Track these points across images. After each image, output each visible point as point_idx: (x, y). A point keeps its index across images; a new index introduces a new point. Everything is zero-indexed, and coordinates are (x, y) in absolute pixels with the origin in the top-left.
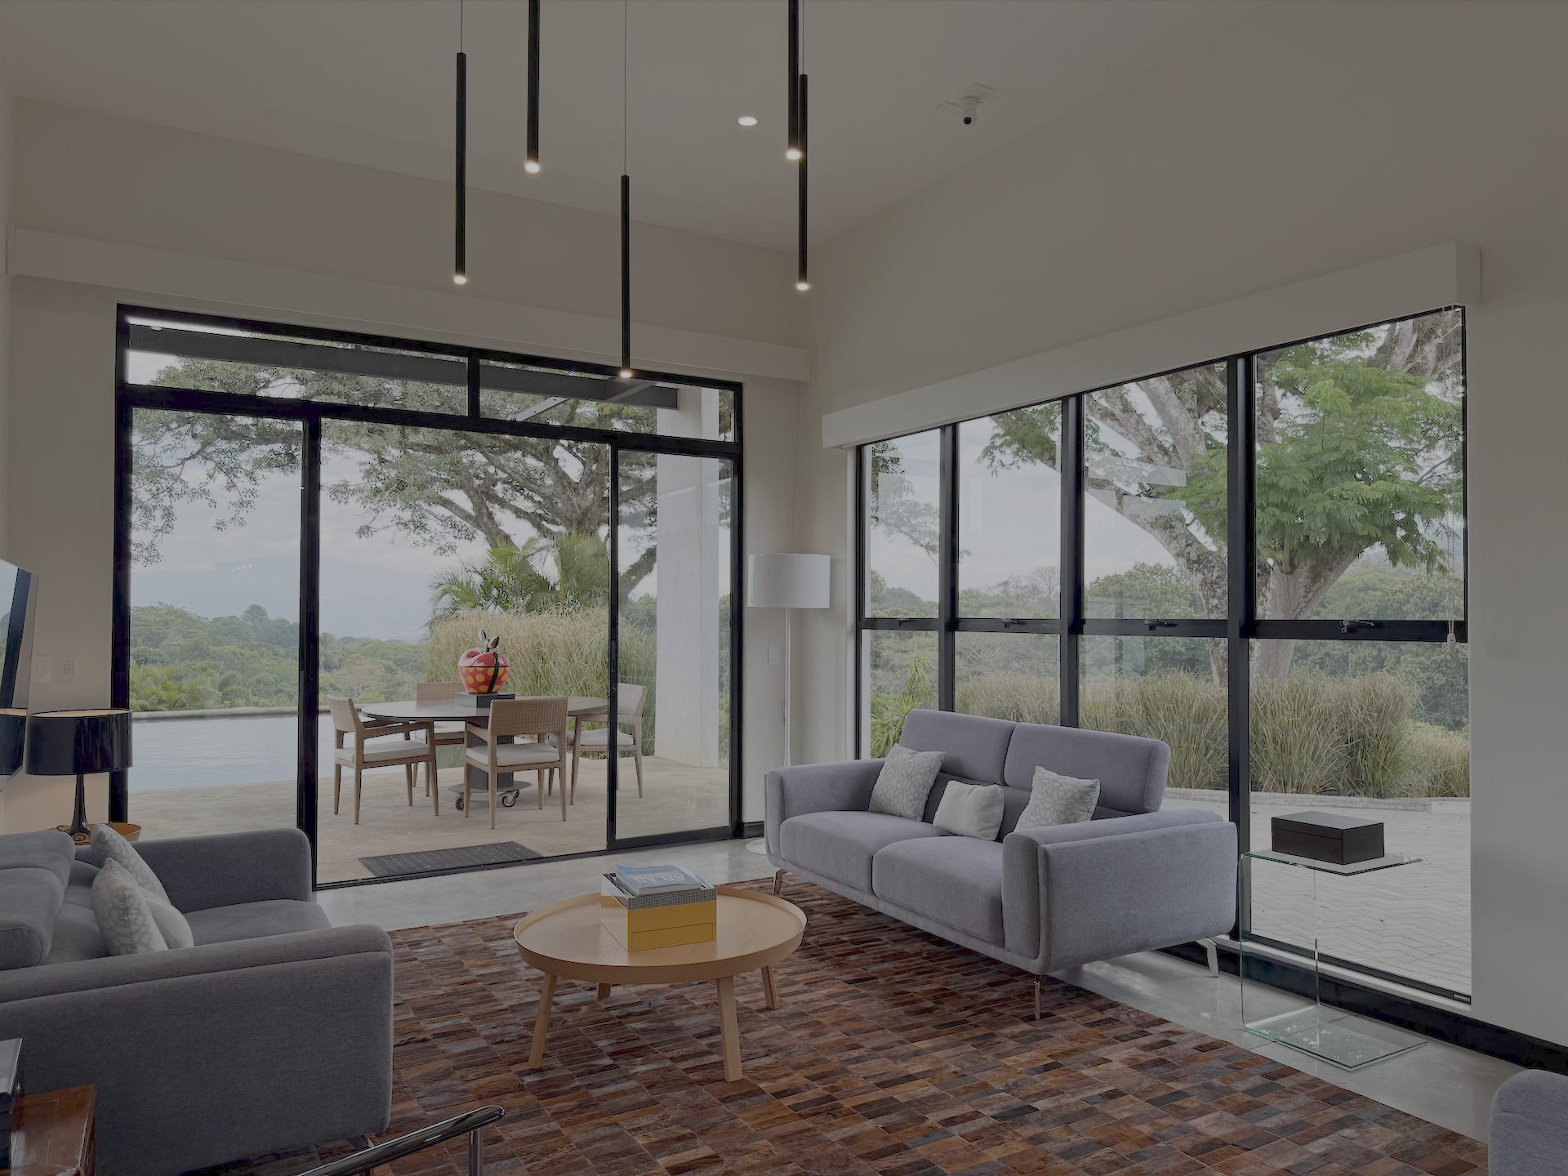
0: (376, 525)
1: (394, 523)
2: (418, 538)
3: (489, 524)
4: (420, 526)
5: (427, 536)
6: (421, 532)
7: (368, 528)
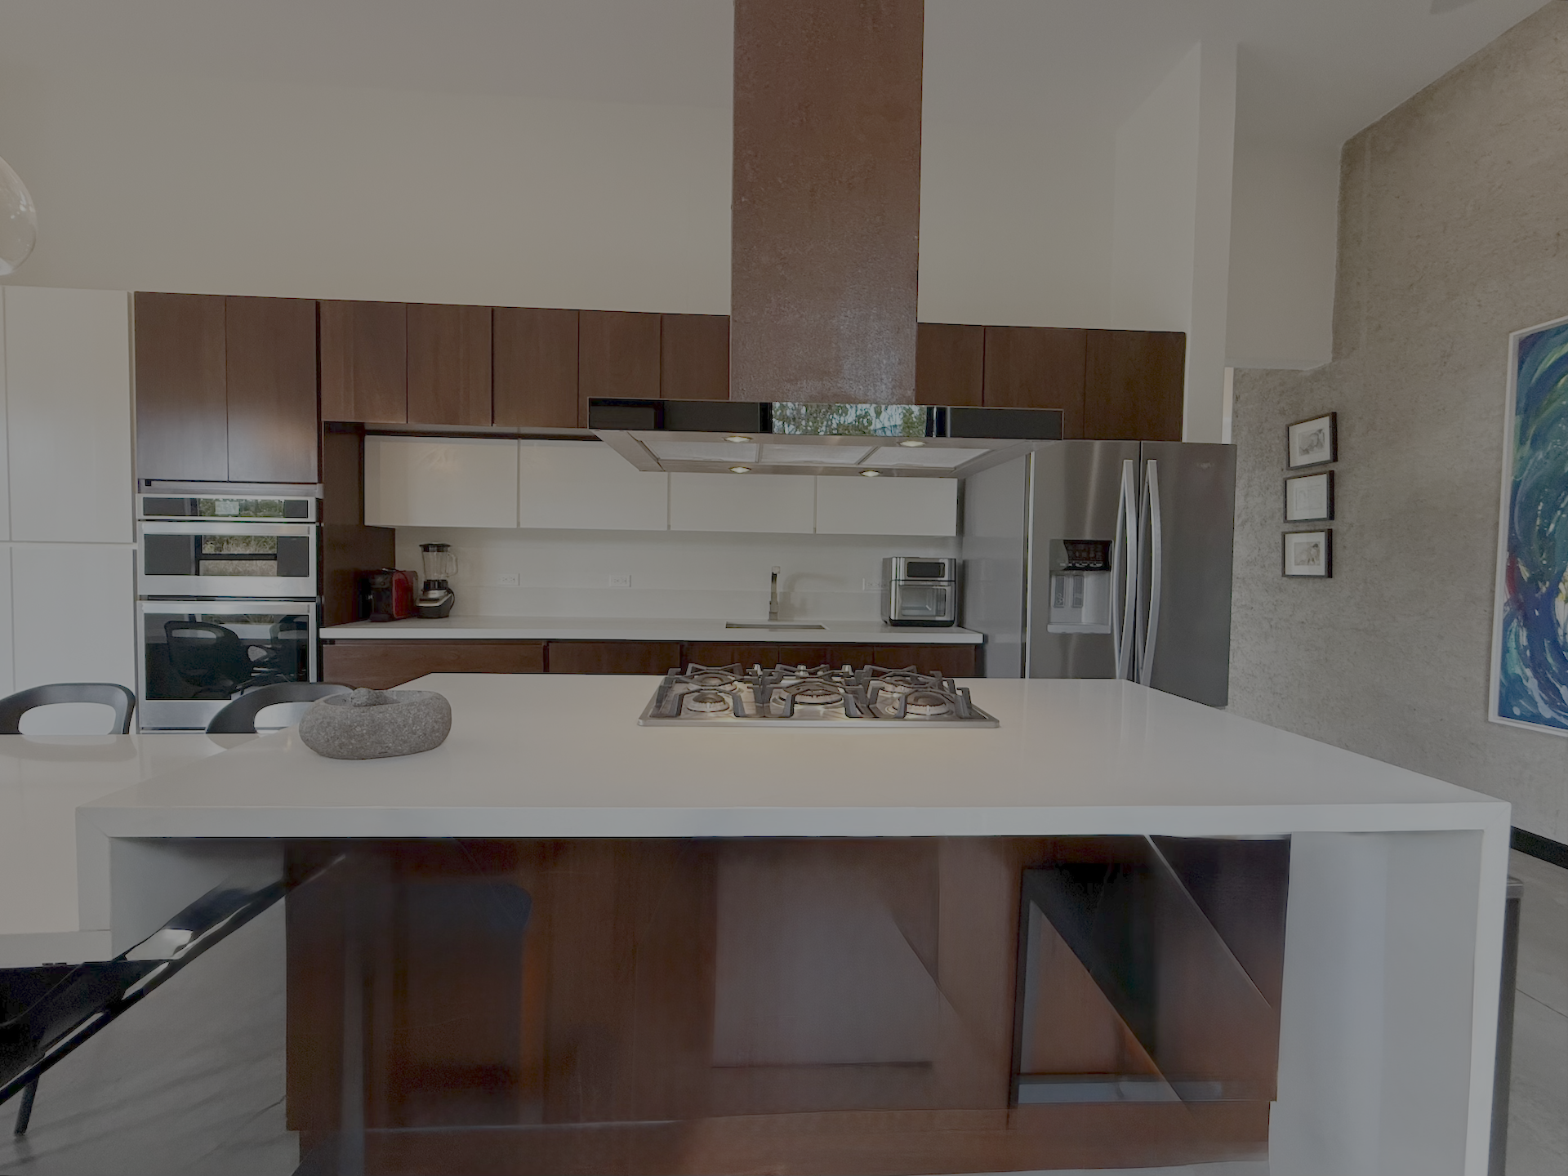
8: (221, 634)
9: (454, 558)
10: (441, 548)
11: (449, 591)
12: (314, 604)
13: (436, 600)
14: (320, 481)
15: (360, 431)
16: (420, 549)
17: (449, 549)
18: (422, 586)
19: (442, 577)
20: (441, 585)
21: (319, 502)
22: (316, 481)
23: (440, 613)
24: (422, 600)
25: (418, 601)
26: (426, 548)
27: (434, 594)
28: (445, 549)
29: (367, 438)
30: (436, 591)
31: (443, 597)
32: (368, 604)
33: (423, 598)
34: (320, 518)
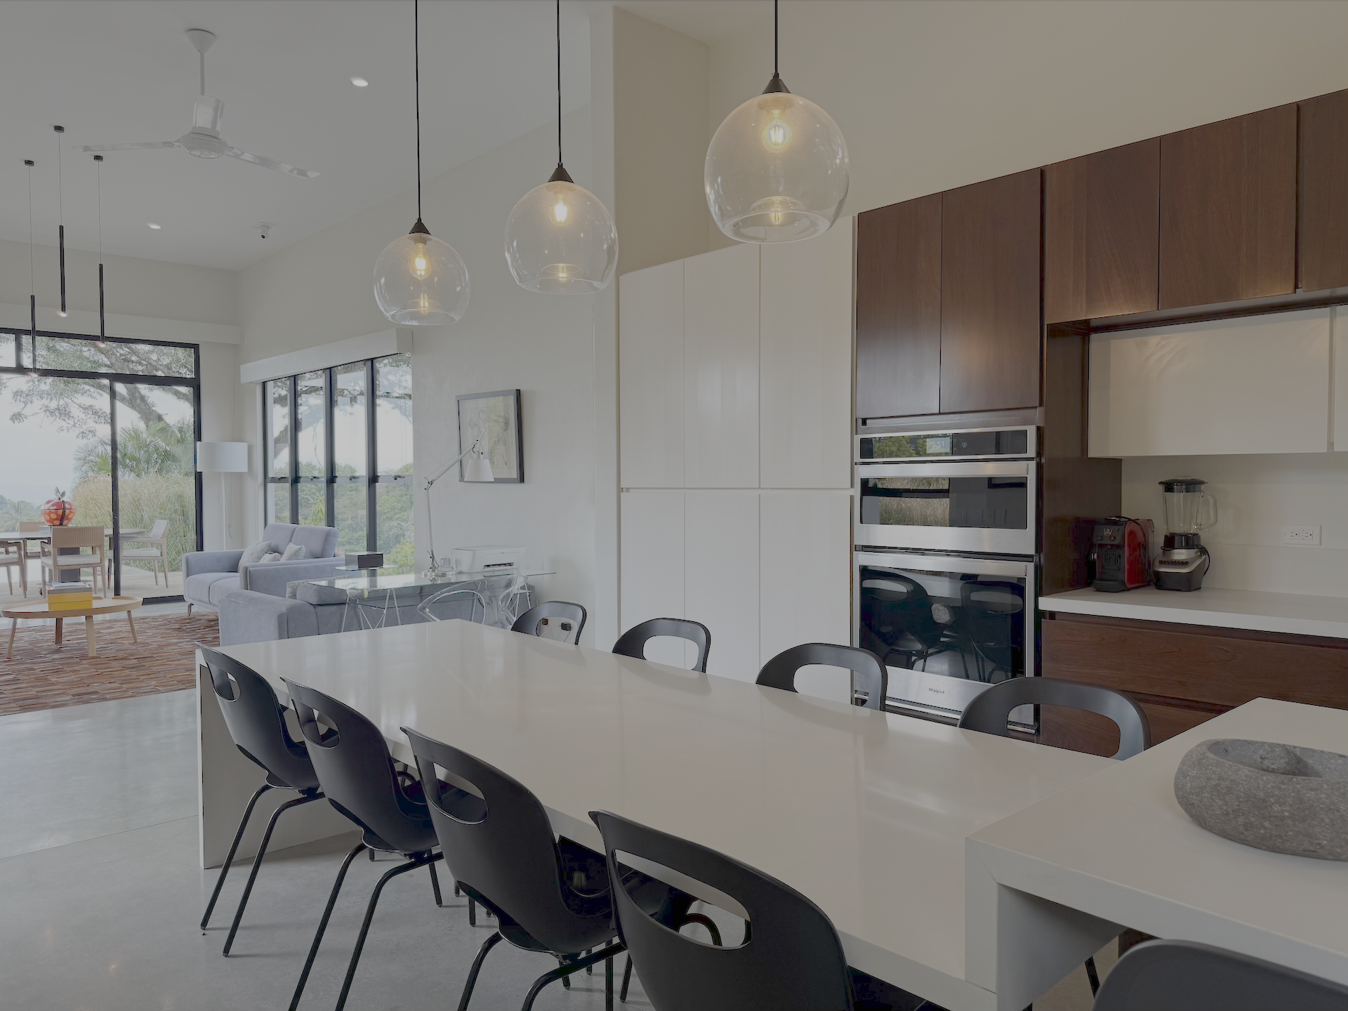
0: (26, 412)
1: (42, 410)
2: (64, 424)
3: (142, 406)
4: (63, 413)
5: (71, 422)
6: (66, 418)
7: (19, 414)
8: (911, 588)
9: (1212, 501)
10: (1191, 486)
11: (1203, 551)
12: (1033, 564)
13: (1184, 563)
14: (1041, 404)
15: (1085, 330)
16: (1161, 488)
17: (1203, 487)
18: (1160, 541)
19: (1194, 529)
20: (1190, 541)
21: (1039, 430)
22: (1038, 405)
23: (1188, 584)
24: (1161, 562)
25: (1157, 563)
26: (1169, 487)
27: (1180, 554)
28: (1197, 486)
29: (1094, 337)
30: (1183, 551)
31: (1194, 560)
32: (1091, 565)
33: (1163, 560)
34: (1039, 453)
